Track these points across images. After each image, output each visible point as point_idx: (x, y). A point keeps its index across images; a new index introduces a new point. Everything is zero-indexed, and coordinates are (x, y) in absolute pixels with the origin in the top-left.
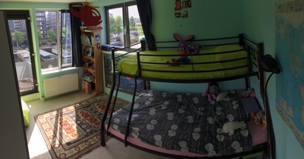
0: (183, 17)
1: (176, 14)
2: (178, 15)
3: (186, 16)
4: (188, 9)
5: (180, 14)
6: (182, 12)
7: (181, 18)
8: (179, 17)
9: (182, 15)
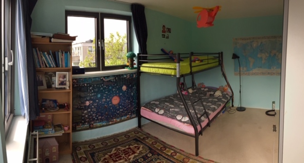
0: (166, 38)
1: (162, 35)
2: (164, 36)
3: (168, 38)
4: (169, 33)
5: (164, 35)
6: (166, 34)
7: (165, 38)
8: (164, 37)
9: (166, 37)
